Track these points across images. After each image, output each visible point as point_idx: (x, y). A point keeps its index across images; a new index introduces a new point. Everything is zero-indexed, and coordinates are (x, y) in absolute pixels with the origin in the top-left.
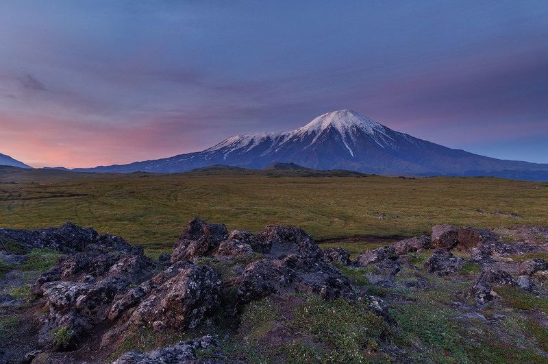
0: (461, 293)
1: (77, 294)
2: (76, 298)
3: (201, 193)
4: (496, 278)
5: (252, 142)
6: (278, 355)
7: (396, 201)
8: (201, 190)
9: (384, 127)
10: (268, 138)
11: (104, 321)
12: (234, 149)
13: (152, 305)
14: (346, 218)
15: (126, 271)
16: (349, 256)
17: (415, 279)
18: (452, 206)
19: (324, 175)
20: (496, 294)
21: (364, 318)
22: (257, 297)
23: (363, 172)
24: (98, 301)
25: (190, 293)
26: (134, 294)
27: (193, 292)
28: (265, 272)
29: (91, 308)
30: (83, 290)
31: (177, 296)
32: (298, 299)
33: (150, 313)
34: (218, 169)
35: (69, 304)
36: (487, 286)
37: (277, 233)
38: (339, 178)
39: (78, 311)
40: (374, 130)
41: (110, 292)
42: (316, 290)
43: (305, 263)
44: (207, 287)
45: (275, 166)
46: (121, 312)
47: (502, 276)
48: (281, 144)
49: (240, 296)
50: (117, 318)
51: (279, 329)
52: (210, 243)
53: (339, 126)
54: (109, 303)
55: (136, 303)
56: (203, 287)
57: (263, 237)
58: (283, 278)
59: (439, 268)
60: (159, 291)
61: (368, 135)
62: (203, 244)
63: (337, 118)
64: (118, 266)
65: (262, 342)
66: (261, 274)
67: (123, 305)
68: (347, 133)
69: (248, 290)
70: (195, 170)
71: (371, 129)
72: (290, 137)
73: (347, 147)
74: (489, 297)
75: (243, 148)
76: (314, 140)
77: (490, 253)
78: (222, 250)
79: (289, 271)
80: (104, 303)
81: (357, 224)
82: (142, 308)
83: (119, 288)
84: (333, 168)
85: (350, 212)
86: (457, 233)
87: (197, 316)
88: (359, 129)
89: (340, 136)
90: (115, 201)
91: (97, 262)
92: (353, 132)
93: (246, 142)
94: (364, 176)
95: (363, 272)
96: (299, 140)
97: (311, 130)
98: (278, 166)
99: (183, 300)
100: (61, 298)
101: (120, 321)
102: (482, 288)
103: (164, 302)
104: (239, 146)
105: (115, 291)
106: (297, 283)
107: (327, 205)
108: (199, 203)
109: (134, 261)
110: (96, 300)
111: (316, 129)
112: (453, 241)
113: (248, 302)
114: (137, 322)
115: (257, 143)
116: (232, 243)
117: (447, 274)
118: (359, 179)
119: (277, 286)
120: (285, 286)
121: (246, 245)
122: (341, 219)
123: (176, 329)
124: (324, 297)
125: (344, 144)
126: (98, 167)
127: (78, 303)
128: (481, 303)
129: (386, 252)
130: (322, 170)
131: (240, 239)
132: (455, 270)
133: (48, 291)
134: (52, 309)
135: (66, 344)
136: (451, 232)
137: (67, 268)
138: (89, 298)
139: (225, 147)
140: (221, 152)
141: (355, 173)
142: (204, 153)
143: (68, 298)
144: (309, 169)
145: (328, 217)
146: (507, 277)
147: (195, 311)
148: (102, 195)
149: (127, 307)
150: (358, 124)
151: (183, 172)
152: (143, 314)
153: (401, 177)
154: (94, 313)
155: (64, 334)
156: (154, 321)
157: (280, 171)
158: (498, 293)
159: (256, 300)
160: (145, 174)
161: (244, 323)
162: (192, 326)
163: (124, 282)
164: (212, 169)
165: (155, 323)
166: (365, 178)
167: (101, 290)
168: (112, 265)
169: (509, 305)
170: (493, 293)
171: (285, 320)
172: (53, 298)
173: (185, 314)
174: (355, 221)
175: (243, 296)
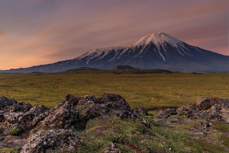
0: (197, 125)
1: (19, 117)
2: (18, 118)
3: (73, 84)
4: (213, 117)
5: (103, 53)
6: (99, 135)
7: (190, 87)
8: (72, 83)
9: (184, 43)
10: (113, 50)
11: (30, 127)
12: (93, 57)
13: (50, 118)
14: (158, 97)
15: (37, 110)
16: (147, 111)
17: (176, 120)
18: (223, 90)
19: (147, 73)
20: (212, 124)
21: (137, 125)
22: (93, 117)
23: (171, 70)
24: (27, 119)
25: (65, 113)
26: (42, 116)
27: (65, 112)
28: (97, 108)
29: (25, 121)
30: (21, 115)
31: (59, 114)
32: (110, 118)
33: (49, 121)
34: (83, 69)
35: (16, 120)
36: (208, 121)
37: (107, 97)
38: (156, 74)
39: (20, 123)
40: (177, 45)
41: (32, 116)
42: (118, 115)
43: (116, 106)
44: (72, 112)
45: (118, 67)
46: (37, 122)
47: (216, 116)
48: (121, 54)
49: (85, 117)
50: (36, 124)
51: (100, 128)
52: (75, 101)
53: (156, 43)
54: (32, 120)
55: (43, 119)
56: (70, 112)
57: (101, 99)
58: (104, 111)
59: (192, 116)
60: (52, 114)
61: (173, 48)
62: (72, 101)
63: (155, 38)
64: (33, 108)
65: (93, 131)
66: (95, 109)
67: (38, 120)
68: (161, 47)
69: (89, 114)
70: (69, 71)
71: (176, 44)
72: (126, 50)
73: (161, 55)
74: (208, 126)
75: (98, 57)
76: (141, 52)
77: (220, 109)
78: (80, 104)
79: (107, 109)
80: (30, 120)
81: (165, 101)
82: (46, 120)
83: (35, 114)
84: (152, 68)
85: (161, 93)
86: (210, 100)
87: (68, 123)
88: (168, 44)
89: (157, 49)
90: (22, 90)
91: (24, 107)
92: (165, 46)
93: (100, 53)
94: (171, 72)
95: (152, 118)
96: (132, 52)
97: (139, 45)
98: (119, 67)
99: (62, 115)
100: (12, 118)
101: (37, 126)
102: (206, 122)
103: (54, 117)
104: (96, 56)
105: (34, 115)
106: (110, 113)
107: (148, 90)
108: (72, 90)
109: (41, 106)
110: (26, 119)
111: (142, 45)
112: (208, 105)
113: (89, 120)
114: (44, 125)
115: (106, 54)
116: (85, 100)
117: (195, 118)
118: (168, 75)
119: (101, 113)
120: (105, 114)
121: (91, 101)
122: (155, 98)
123: (59, 127)
124: (121, 117)
125: (159, 54)
126: (11, 70)
127: (19, 120)
128: (204, 129)
129: (171, 111)
130: (146, 69)
131: (89, 99)
132: (200, 116)
133: (7, 115)
134: (8, 123)
135: (16, 133)
136: (207, 100)
137: (11, 110)
138: (23, 118)
139: (87, 56)
140: (84, 60)
141: (166, 71)
142: (74, 60)
143: (15, 118)
144: (138, 69)
145: (148, 97)
146: (218, 116)
147: (67, 121)
148: (14, 86)
149: (39, 120)
150: (168, 41)
151: (62, 71)
152: (46, 122)
153: (194, 73)
154: (26, 124)
155: (15, 130)
156: (51, 124)
157: (121, 71)
158: (213, 124)
159: (92, 119)
160: (40, 73)
161: (87, 126)
162: (66, 127)
163: (37, 112)
164: (79, 69)
165: (51, 125)
166: (172, 74)
167: (28, 115)
168: (31, 108)
169: (216, 129)
170: (210, 124)
171: (103, 125)
172: (9, 118)
173: (63, 121)
174: (164, 99)
175: (87, 117)
